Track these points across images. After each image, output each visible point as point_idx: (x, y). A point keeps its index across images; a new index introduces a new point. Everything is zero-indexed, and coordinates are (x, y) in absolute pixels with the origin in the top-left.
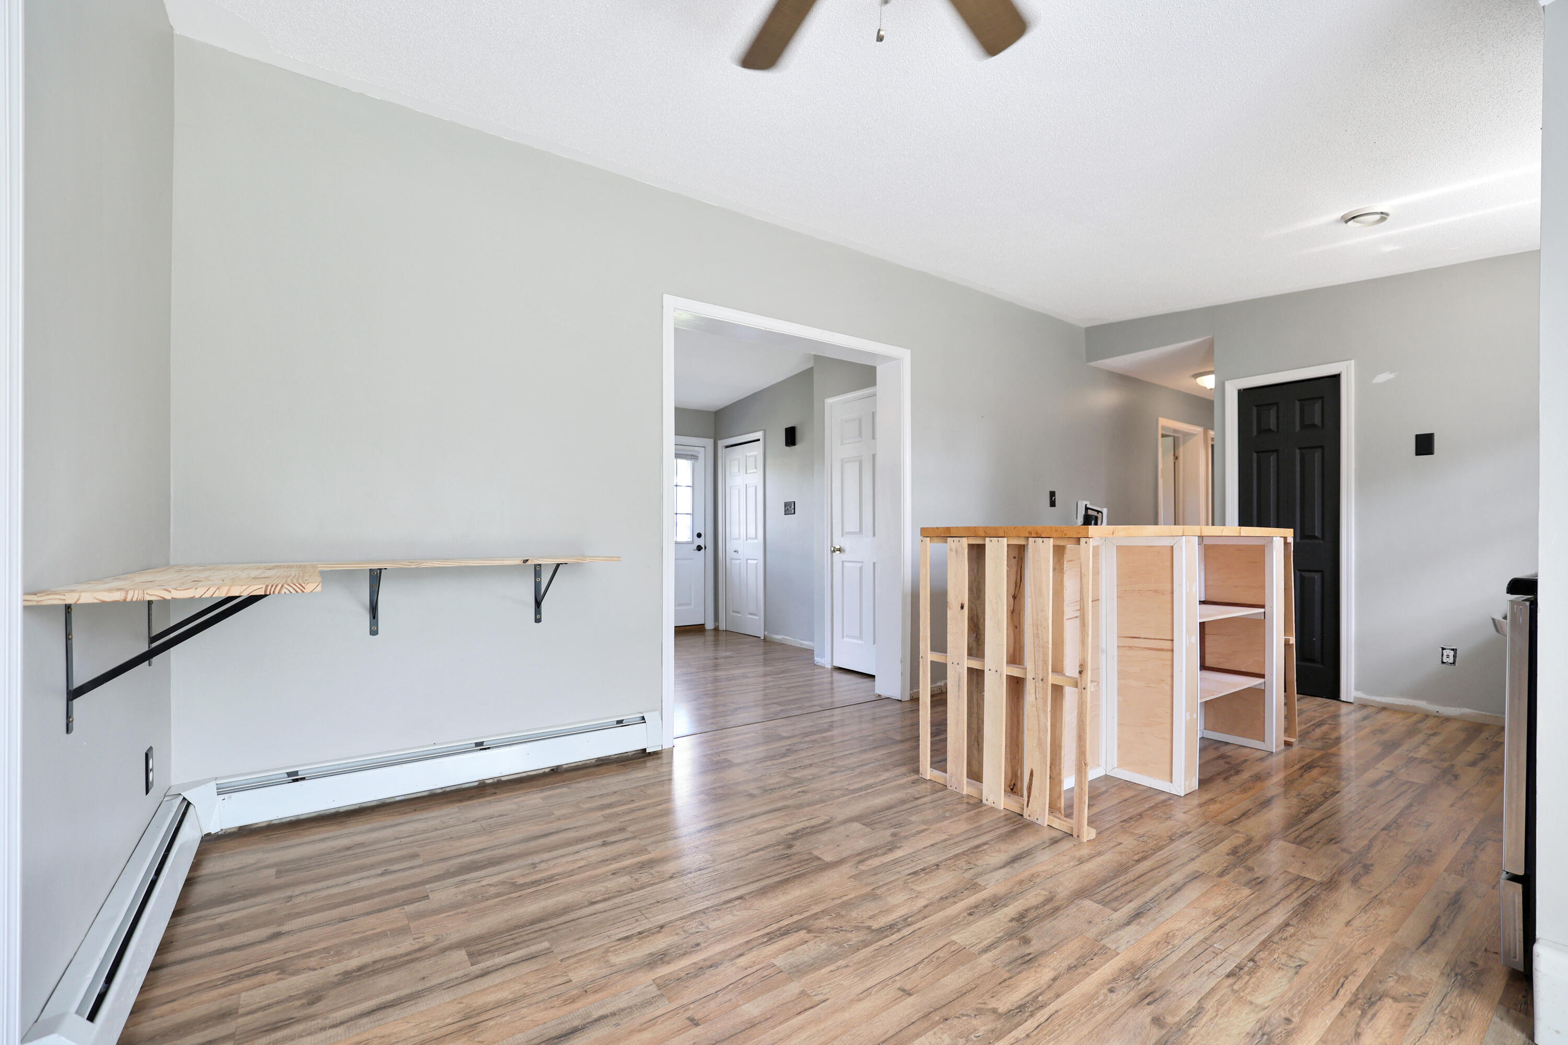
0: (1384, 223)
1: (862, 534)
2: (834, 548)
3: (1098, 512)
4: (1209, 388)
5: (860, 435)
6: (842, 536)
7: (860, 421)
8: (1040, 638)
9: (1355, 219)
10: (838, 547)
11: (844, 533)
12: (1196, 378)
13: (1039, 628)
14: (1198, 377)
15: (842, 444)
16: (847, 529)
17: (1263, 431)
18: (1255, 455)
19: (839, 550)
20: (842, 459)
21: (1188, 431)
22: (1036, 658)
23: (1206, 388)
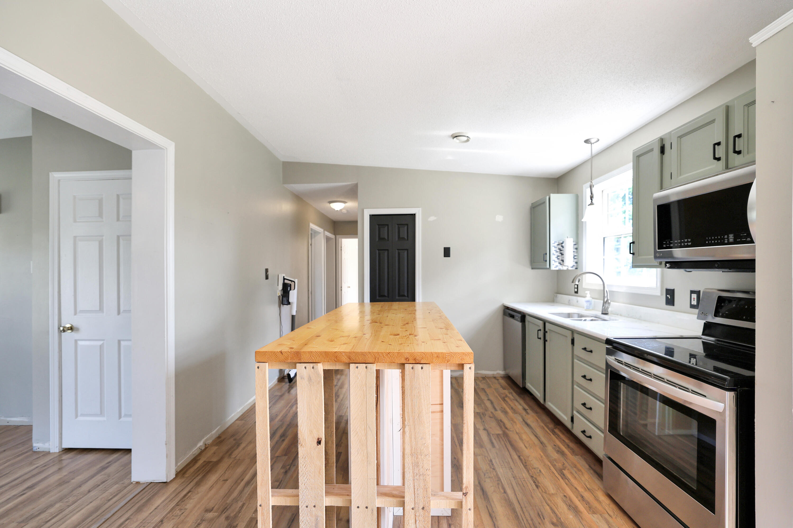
0: (468, 143)
1: (103, 312)
2: (64, 327)
3: (292, 281)
4: (336, 210)
5: (101, 215)
6: (75, 314)
7: (101, 202)
8: (421, 467)
9: (457, 137)
10: (68, 326)
11: (78, 311)
12: (330, 204)
13: (419, 457)
14: (331, 203)
15: (75, 221)
16: (81, 307)
17: (381, 239)
18: (377, 251)
19: (71, 329)
20: (75, 237)
21: (318, 231)
22: (416, 487)
23: (334, 210)
